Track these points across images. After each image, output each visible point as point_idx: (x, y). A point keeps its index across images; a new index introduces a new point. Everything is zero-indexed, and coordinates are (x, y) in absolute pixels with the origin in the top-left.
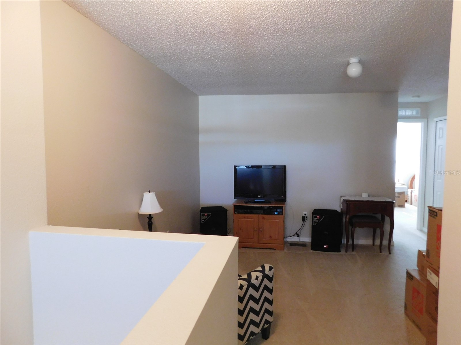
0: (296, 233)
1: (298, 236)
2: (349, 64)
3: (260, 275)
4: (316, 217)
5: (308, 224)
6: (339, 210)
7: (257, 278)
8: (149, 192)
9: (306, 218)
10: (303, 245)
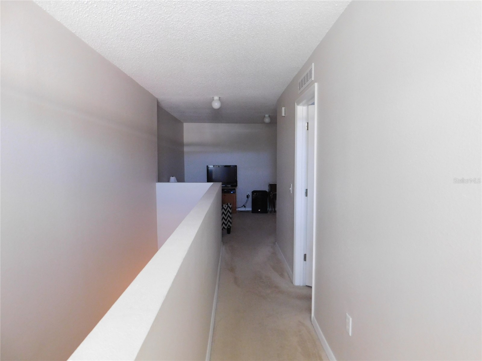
0: (244, 205)
1: (245, 207)
2: (264, 117)
3: (227, 206)
4: (254, 194)
5: (250, 199)
6: (268, 191)
7: (225, 206)
8: (173, 177)
9: (249, 196)
10: (248, 212)
